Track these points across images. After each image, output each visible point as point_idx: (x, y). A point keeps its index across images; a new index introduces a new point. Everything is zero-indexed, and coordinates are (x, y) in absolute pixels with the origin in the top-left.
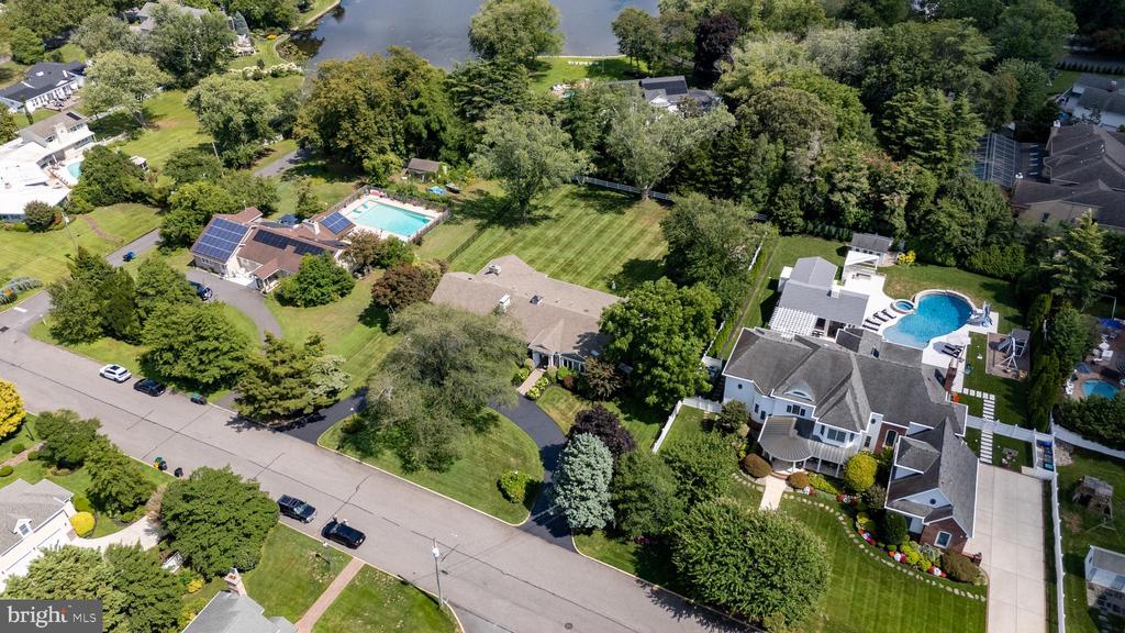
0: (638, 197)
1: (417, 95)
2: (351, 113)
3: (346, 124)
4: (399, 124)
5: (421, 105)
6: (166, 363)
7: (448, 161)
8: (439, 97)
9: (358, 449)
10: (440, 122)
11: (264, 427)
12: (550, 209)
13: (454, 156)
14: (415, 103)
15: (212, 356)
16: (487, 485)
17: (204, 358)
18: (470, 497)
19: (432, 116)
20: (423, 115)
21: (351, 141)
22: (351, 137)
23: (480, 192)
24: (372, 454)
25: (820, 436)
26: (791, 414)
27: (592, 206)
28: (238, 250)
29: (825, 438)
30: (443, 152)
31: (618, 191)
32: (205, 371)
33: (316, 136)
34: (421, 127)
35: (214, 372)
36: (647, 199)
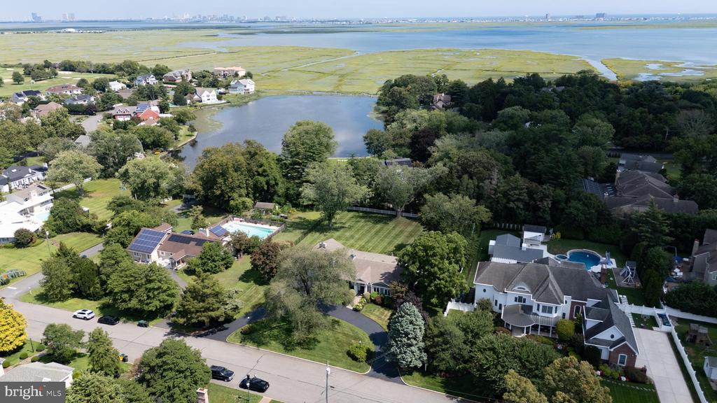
0: (395, 216)
1: (261, 166)
2: (223, 174)
3: (220, 180)
4: (251, 182)
5: (264, 171)
6: (124, 301)
7: (279, 204)
8: (273, 165)
9: (254, 342)
10: (275, 180)
11: (189, 335)
12: (344, 224)
13: (283, 200)
14: (260, 170)
15: (156, 293)
16: (340, 354)
17: (151, 294)
18: (334, 361)
19: (271, 177)
20: (265, 176)
21: (222, 191)
22: (223, 188)
23: (300, 218)
24: (263, 344)
25: (537, 312)
26: (518, 303)
27: (369, 221)
28: (158, 246)
29: (540, 313)
30: (276, 198)
31: (382, 214)
32: (150, 303)
33: (200, 188)
34: (264, 183)
35: (155, 304)
36: (400, 217)
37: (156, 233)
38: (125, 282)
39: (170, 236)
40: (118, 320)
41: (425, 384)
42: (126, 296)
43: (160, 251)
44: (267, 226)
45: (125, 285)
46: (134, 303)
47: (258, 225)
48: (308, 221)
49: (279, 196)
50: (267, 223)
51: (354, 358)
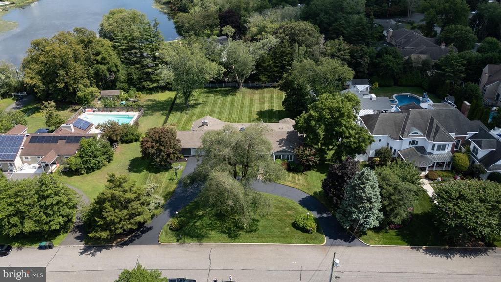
0: (238, 88)
1: (98, 54)
2: (63, 66)
3: (61, 72)
4: (92, 72)
5: (104, 58)
7: (123, 89)
8: (111, 53)
9: (192, 237)
10: (117, 66)
11: (111, 247)
13: (126, 86)
14: (99, 58)
15: (55, 208)
16: (287, 229)
17: (49, 211)
18: (284, 238)
19: (111, 64)
20: (105, 64)
21: (66, 83)
22: (67, 80)
23: (151, 100)
24: (203, 237)
25: (432, 151)
26: (411, 146)
28: (20, 151)
29: (435, 152)
30: (118, 84)
31: (224, 87)
32: (50, 221)
33: (40, 83)
34: (106, 71)
35: (57, 221)
36: (242, 88)
37: (12, 138)
38: (10, 204)
39: (29, 138)
40: (10, 248)
41: (385, 240)
42: (14, 220)
43: (24, 157)
44: (124, 113)
45: (11, 208)
46: (29, 226)
47: (113, 113)
48: (159, 102)
49: (122, 82)
50: (123, 110)
51: (305, 230)
